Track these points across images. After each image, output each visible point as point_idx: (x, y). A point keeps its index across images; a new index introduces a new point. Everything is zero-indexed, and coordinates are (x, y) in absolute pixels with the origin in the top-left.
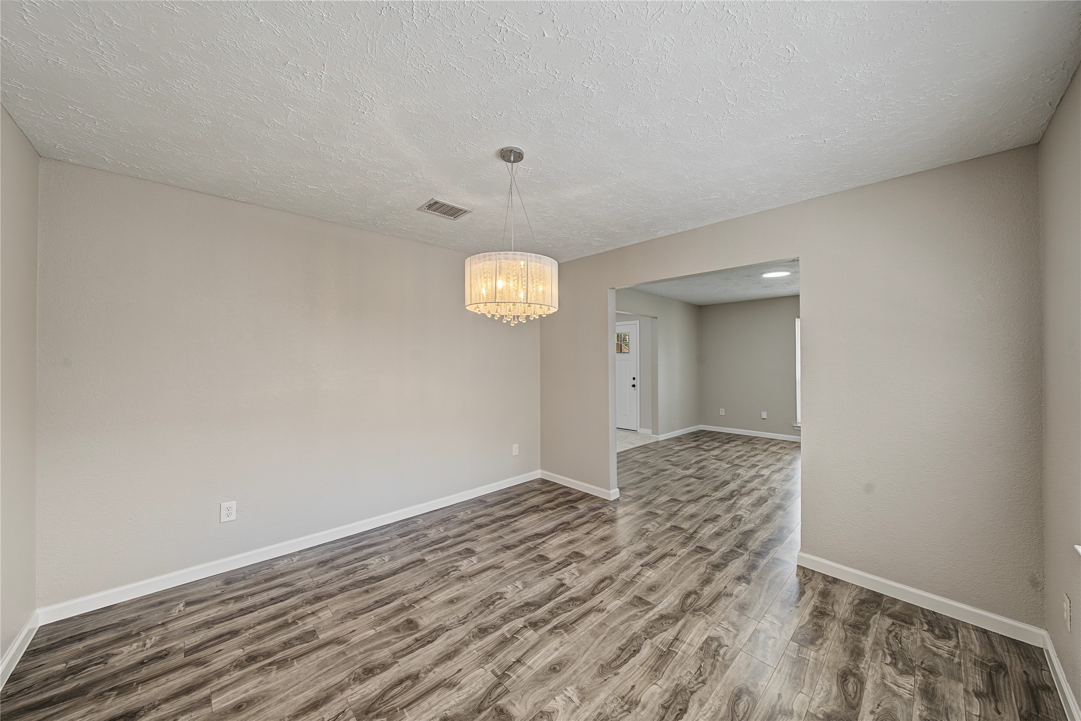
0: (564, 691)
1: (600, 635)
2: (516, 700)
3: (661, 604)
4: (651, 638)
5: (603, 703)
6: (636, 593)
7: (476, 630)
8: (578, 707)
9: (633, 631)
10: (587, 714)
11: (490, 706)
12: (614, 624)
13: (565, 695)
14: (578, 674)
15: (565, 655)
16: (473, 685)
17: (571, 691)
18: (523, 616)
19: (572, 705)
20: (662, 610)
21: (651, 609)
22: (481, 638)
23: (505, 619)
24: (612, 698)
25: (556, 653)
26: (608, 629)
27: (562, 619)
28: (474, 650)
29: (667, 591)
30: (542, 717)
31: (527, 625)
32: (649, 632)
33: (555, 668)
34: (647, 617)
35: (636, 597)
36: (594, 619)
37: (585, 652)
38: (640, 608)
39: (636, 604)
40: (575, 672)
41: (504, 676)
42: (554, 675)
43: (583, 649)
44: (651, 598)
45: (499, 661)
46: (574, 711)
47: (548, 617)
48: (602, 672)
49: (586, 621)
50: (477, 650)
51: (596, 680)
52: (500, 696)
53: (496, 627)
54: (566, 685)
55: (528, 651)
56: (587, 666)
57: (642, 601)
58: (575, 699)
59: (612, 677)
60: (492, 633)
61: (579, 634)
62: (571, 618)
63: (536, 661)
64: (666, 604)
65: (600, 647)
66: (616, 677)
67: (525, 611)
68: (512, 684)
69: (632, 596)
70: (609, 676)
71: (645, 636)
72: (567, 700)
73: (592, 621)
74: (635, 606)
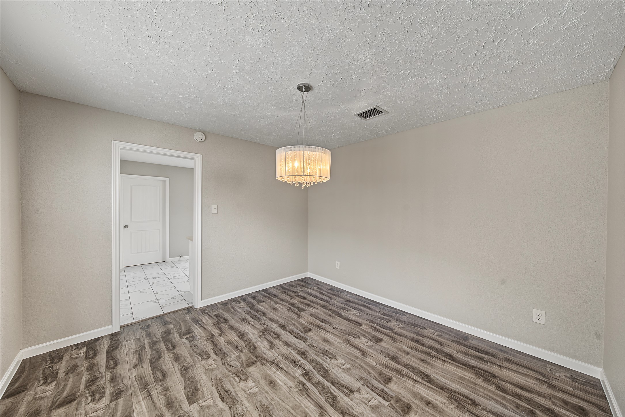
0: (256, 386)
1: (295, 411)
2: (258, 368)
5: (243, 404)
8: (245, 392)
10: (240, 396)
13: (254, 387)
14: (266, 394)
15: (280, 388)
17: (255, 390)
19: (247, 390)
24: (245, 409)
25: (283, 385)
27: (312, 389)
30: (245, 377)
37: (281, 400)
40: (267, 393)
42: (267, 383)
43: (283, 398)
46: (244, 390)
47: (314, 381)
48: (263, 407)
51: (259, 403)
54: (259, 387)
56: (269, 399)
58: (251, 391)
59: (258, 412)
61: (297, 397)
65: (284, 409)
66: (258, 415)
70: (260, 411)
72: (251, 388)
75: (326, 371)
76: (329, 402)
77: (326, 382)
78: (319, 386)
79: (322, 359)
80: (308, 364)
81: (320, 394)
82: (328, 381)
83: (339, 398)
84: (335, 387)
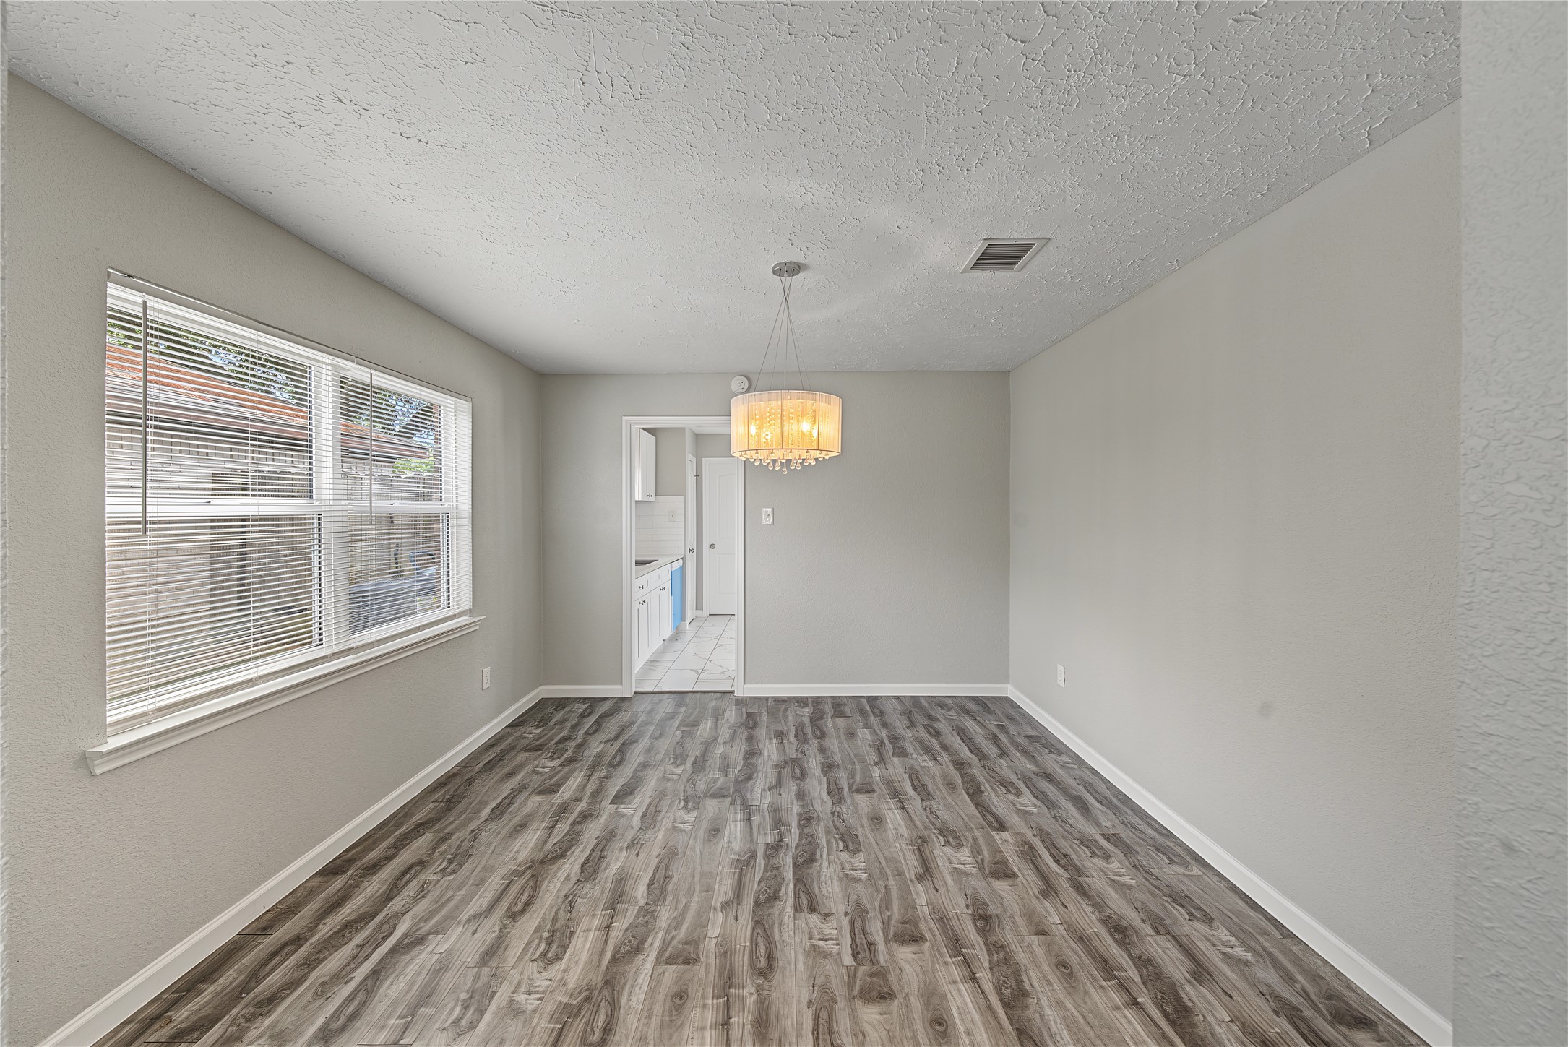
3: (650, 974)
4: (641, 908)
6: (699, 968)
9: (667, 904)
12: (696, 899)
20: (644, 961)
21: (660, 953)
26: (698, 888)
29: (650, 1013)
32: (648, 913)
34: (661, 934)
35: (696, 960)
36: (724, 890)
38: (679, 942)
39: (686, 946)
44: (671, 971)
49: (730, 882)
57: (681, 959)
62: (749, 875)
64: (640, 980)
69: (703, 960)
71: (649, 906)
73: (723, 887)
74: (687, 943)
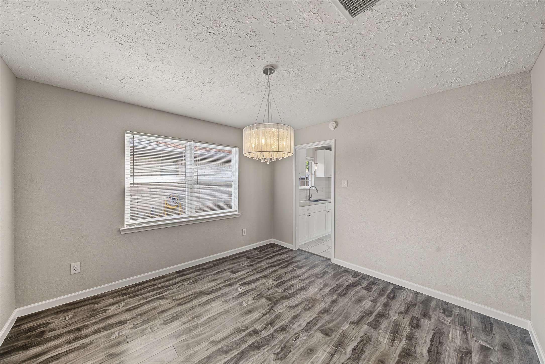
7: (288, 329)
11: (274, 301)
16: (281, 307)
18: (262, 338)
22: (283, 325)
23: (272, 336)
28: (285, 320)
31: (260, 332)
33: (249, 312)
41: (270, 310)
45: (273, 315)
50: (283, 320)
52: (271, 304)
53: (277, 331)
55: (260, 319)
60: (278, 328)
63: (257, 315)
67: (260, 342)
68: (266, 307)
75: (258, 348)
76: (223, 348)
77: (245, 347)
78: (241, 341)
79: (276, 345)
80: (268, 333)
81: (232, 342)
82: (245, 348)
83: (224, 356)
84: (237, 354)
